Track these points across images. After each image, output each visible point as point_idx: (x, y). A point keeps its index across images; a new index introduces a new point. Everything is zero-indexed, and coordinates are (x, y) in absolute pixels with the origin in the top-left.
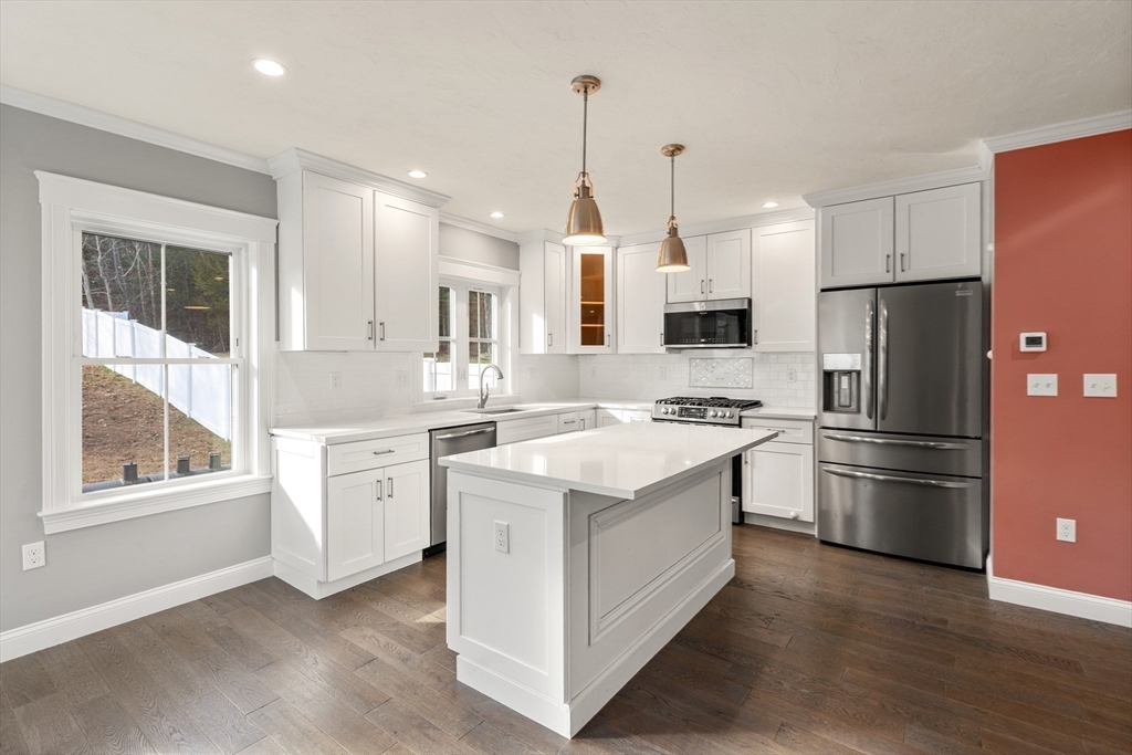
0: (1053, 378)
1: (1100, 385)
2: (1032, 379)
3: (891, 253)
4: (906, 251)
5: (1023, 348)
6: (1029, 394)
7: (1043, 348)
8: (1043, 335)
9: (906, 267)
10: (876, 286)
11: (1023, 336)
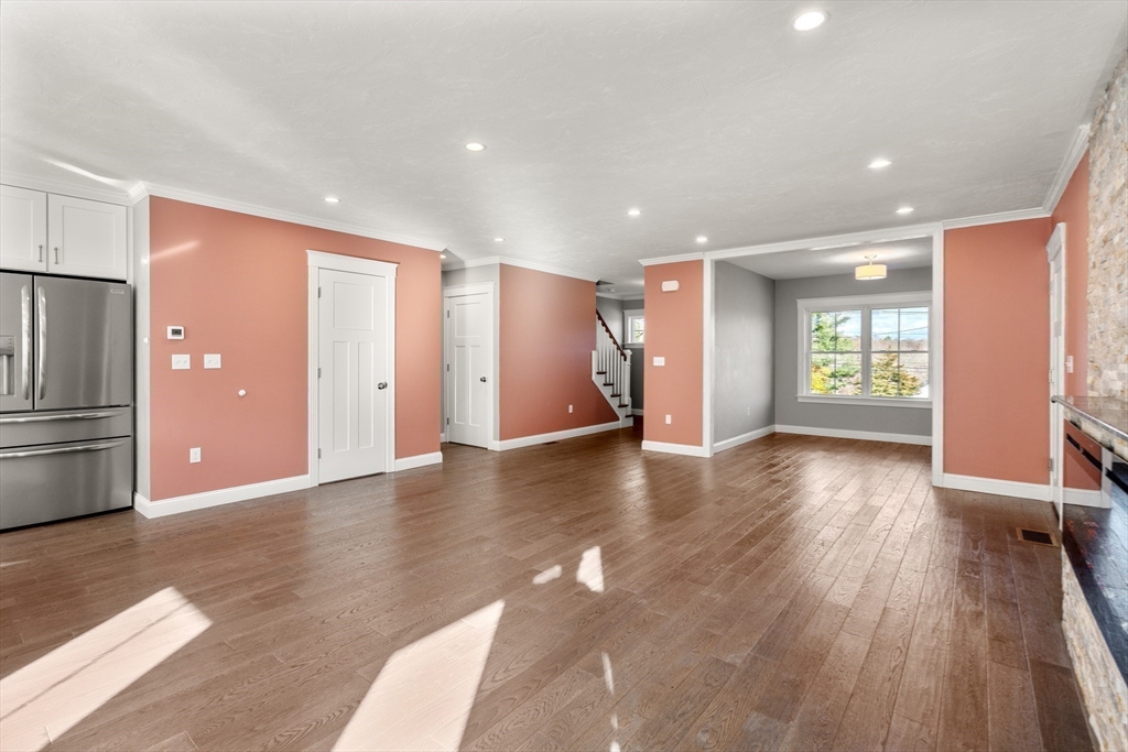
0: (187, 357)
1: (212, 361)
2: (175, 358)
3: (44, 244)
4: (59, 246)
5: (170, 336)
6: (173, 368)
7: (182, 337)
8: (182, 328)
9: (60, 260)
10: (33, 274)
11: (170, 329)
